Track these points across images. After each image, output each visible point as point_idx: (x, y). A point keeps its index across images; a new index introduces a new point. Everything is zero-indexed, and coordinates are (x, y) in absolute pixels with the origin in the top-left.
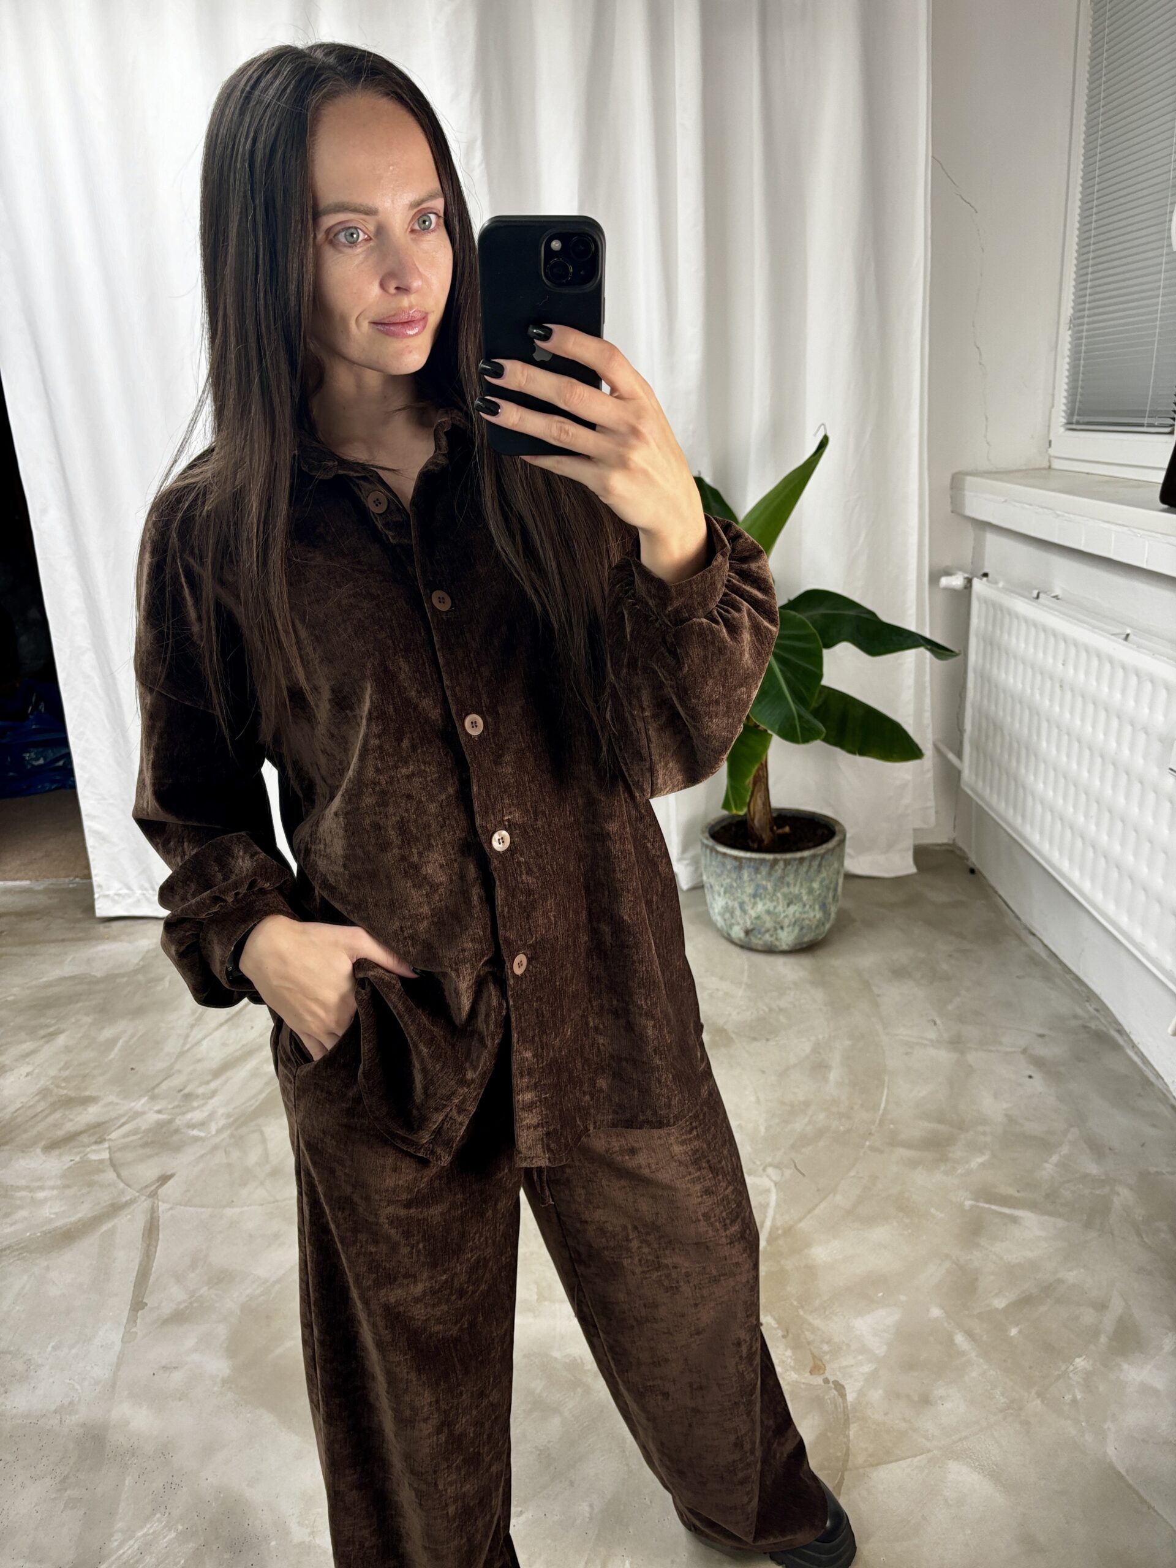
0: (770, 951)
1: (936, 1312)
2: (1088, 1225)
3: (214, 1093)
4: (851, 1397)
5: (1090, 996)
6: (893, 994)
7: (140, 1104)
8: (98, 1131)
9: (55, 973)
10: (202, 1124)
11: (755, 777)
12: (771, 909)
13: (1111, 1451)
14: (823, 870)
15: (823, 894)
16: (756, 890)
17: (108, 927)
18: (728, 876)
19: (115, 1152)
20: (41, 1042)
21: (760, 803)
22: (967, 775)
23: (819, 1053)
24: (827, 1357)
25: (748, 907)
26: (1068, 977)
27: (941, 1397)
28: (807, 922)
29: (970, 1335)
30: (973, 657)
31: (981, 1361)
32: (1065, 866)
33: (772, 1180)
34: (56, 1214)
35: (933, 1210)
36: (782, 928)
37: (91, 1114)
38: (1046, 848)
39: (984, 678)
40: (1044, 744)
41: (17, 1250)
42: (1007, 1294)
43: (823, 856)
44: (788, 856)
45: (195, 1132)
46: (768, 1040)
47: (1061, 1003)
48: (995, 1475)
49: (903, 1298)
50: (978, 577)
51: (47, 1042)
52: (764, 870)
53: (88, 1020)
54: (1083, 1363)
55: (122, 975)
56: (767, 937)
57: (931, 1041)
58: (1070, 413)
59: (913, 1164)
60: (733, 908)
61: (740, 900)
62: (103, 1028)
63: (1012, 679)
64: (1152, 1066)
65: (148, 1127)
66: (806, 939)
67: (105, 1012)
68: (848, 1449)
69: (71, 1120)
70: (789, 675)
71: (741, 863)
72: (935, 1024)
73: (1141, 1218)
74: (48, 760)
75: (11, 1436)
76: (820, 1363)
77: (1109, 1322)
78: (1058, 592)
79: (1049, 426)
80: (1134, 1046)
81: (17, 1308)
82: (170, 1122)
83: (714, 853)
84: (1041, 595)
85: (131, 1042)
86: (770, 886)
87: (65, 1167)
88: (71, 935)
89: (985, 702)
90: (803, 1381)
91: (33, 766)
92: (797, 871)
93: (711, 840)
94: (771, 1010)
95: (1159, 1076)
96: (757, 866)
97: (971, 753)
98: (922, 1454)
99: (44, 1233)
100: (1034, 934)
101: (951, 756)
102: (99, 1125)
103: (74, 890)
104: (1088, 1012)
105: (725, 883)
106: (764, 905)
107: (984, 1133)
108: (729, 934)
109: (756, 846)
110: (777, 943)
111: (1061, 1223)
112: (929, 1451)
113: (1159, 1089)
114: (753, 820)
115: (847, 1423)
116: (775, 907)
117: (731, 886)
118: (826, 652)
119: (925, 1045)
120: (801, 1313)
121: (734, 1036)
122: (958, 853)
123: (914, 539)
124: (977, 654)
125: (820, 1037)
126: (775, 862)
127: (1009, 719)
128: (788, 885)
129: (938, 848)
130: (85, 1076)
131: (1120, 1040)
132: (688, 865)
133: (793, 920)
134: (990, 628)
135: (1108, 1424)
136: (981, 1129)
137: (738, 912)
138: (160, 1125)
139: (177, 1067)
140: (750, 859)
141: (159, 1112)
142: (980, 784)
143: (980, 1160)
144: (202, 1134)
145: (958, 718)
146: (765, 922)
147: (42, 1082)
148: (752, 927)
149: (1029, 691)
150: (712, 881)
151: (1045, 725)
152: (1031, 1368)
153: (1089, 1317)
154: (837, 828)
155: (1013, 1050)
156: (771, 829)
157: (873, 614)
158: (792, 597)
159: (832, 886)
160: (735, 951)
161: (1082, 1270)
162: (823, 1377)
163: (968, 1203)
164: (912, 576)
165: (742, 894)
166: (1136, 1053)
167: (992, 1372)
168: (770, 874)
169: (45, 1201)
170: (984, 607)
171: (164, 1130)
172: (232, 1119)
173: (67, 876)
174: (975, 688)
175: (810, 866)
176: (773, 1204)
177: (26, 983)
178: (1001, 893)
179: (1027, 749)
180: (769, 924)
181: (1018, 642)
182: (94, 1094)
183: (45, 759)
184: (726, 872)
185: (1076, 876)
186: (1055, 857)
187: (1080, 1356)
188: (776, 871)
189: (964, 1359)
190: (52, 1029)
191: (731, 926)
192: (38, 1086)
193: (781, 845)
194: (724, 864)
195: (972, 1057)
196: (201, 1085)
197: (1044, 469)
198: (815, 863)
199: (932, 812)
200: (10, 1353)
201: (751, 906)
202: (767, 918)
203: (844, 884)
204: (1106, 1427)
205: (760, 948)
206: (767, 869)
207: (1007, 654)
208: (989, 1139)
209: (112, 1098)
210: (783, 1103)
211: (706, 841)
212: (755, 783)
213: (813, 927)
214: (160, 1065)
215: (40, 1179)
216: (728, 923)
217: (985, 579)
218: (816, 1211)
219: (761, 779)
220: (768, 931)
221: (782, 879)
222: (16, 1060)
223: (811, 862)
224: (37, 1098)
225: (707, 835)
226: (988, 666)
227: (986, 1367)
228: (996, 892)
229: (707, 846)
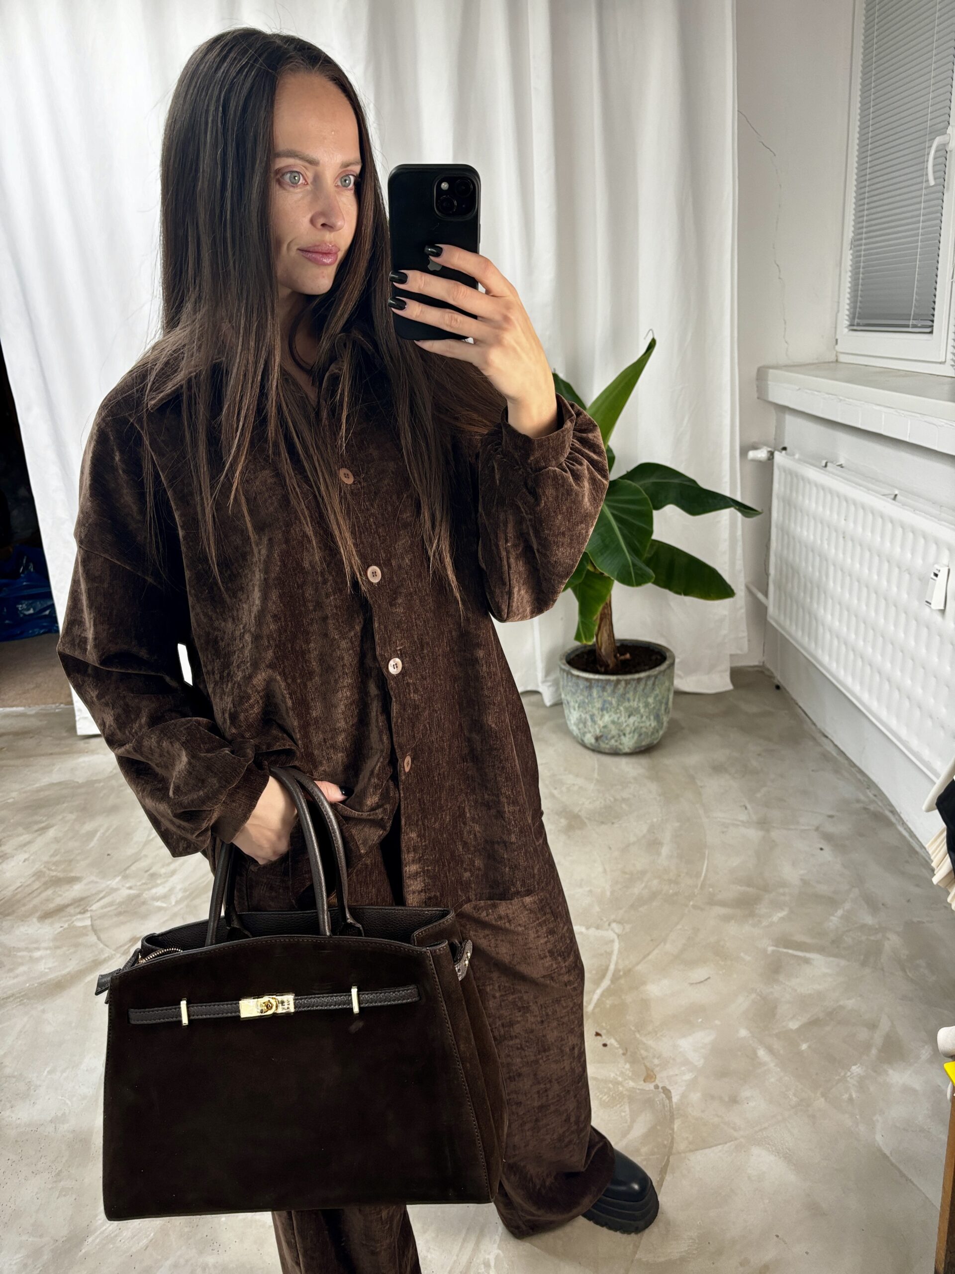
0: (615, 753)
1: (743, 1033)
2: (864, 964)
3: (173, 873)
4: (675, 1099)
5: (870, 784)
6: (712, 785)
7: (114, 882)
8: (81, 904)
9: (45, 780)
10: (165, 897)
11: (601, 614)
12: (616, 720)
13: (879, 1138)
14: (657, 688)
15: (657, 708)
16: (604, 705)
17: (88, 743)
18: (581, 694)
19: (95, 920)
20: (36, 834)
21: (605, 635)
22: (772, 610)
23: (654, 833)
24: (657, 1069)
25: (597, 719)
26: (853, 770)
27: (747, 1098)
28: (644, 730)
29: (770, 1050)
30: (775, 515)
31: (779, 1069)
32: (849, 681)
33: (616, 933)
34: (49, 968)
35: (742, 954)
36: (624, 735)
37: (76, 890)
38: (833, 667)
39: (784, 531)
40: (831, 584)
41: (19, 997)
42: (800, 1018)
43: (656, 677)
44: (628, 677)
45: (159, 904)
46: (613, 823)
47: (847, 790)
48: (788, 1157)
49: (717, 1022)
50: (778, 451)
51: (40, 835)
52: (609, 689)
53: (72, 817)
54: (858, 1070)
55: (99, 781)
56: (613, 742)
57: (742, 822)
58: (852, 317)
59: (727, 919)
60: (585, 719)
61: (591, 713)
62: (84, 823)
63: (806, 532)
64: (917, 839)
65: (121, 900)
66: (644, 743)
67: (86, 811)
68: (673, 1138)
69: (60, 896)
70: (626, 532)
71: (591, 683)
72: (746, 808)
73: (905, 957)
74: (37, 610)
75: (16, 1141)
76: (652, 1073)
77: (878, 1038)
78: (842, 461)
79: (836, 328)
80: (903, 823)
81: (20, 1042)
82: (138, 896)
83: (569, 676)
84: (828, 464)
85: (107, 834)
86: (614, 702)
87: (56, 932)
88: (57, 750)
89: (785, 552)
90: (638, 1087)
91: (25, 615)
92: (635, 689)
93: (567, 665)
94: (616, 800)
95: (922, 847)
96: (603, 686)
97: (775, 591)
98: (732, 1141)
99: (41, 984)
100: (826, 737)
101: (760, 596)
102: (82, 899)
103: (58, 714)
104: (868, 797)
105: (578, 700)
106: (610, 716)
107: (784, 894)
108: (583, 741)
109: (603, 670)
110: (621, 747)
111: (843, 963)
112: (736, 1139)
113: (922, 856)
114: (600, 649)
115: (672, 1119)
116: (618, 719)
117: (584, 702)
118: (655, 513)
119: (738, 825)
120: (638, 1036)
121: (586, 821)
122: (767, 673)
123: (727, 421)
124: (778, 512)
125: (655, 820)
126: (618, 682)
127: (804, 564)
128: (629, 700)
129: (750, 669)
130: (71, 861)
131: (893, 819)
132: (550, 686)
133: (633, 728)
134: (788, 491)
135: (877, 1117)
136: (781, 890)
137: (589, 723)
138: (131, 899)
139: (144, 853)
140: (598, 680)
141: (130, 888)
142: (782, 617)
143: (781, 914)
144: (164, 905)
145: (765, 565)
146: (611, 731)
147: (37, 866)
148: (601, 734)
149: (819, 542)
150: (569, 698)
151: (831, 569)
152: (817, 1074)
153: (863, 1034)
154: (668, 654)
155: (807, 828)
156: (615, 656)
157: (694, 482)
158: (629, 469)
159: (664, 701)
160: (588, 754)
161: (859, 998)
162: (654, 1084)
163: (770, 949)
164: (726, 451)
165: (593, 707)
166: (905, 829)
167: (786, 1078)
168: (614, 692)
169: (39, 960)
170: (783, 474)
171: (134, 902)
172: (188, 893)
173: (54, 703)
174: (777, 540)
175: (646, 684)
176: (616, 952)
177: (22, 788)
178: (801, 704)
179: (818, 588)
180: (614, 732)
181: (811, 503)
182: (78, 875)
183: (34, 609)
184: (579, 691)
185: (857, 689)
186: (841, 674)
187: (854, 1065)
188: (619, 689)
189: (766, 1068)
190: (43, 825)
191: (584, 734)
192: (34, 869)
193: (623, 668)
194: (577, 685)
195: (775, 834)
196: (163, 866)
197: (832, 362)
198: (650, 683)
199: (746, 640)
200: (14, 1077)
201: (599, 717)
202: (612, 727)
203: (674, 699)
204: (875, 1118)
205: (607, 751)
206: (612, 688)
207: (801, 512)
208: (787, 898)
209: (93, 878)
210: (625, 873)
211: (563, 667)
212: (601, 620)
213: (650, 733)
214: (130, 851)
215: (36, 941)
216: (582, 731)
217: (784, 452)
218: (650, 957)
219: (607, 616)
220: (613, 737)
221: (623, 695)
222: (16, 849)
223: (646, 681)
224: (33, 879)
225: (564, 661)
226: (787, 522)
227: (782, 1074)
228: (797, 704)
229: (564, 670)
